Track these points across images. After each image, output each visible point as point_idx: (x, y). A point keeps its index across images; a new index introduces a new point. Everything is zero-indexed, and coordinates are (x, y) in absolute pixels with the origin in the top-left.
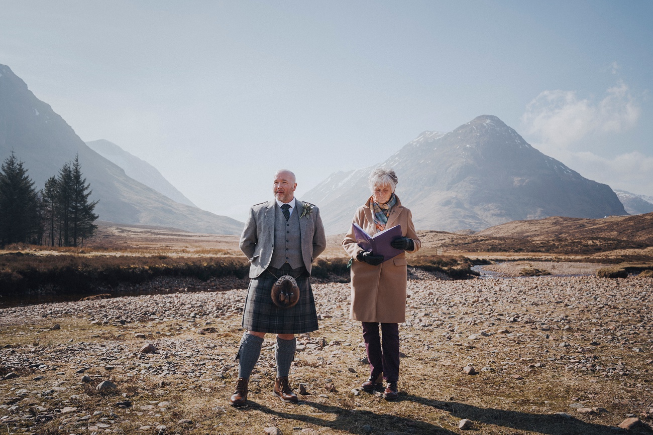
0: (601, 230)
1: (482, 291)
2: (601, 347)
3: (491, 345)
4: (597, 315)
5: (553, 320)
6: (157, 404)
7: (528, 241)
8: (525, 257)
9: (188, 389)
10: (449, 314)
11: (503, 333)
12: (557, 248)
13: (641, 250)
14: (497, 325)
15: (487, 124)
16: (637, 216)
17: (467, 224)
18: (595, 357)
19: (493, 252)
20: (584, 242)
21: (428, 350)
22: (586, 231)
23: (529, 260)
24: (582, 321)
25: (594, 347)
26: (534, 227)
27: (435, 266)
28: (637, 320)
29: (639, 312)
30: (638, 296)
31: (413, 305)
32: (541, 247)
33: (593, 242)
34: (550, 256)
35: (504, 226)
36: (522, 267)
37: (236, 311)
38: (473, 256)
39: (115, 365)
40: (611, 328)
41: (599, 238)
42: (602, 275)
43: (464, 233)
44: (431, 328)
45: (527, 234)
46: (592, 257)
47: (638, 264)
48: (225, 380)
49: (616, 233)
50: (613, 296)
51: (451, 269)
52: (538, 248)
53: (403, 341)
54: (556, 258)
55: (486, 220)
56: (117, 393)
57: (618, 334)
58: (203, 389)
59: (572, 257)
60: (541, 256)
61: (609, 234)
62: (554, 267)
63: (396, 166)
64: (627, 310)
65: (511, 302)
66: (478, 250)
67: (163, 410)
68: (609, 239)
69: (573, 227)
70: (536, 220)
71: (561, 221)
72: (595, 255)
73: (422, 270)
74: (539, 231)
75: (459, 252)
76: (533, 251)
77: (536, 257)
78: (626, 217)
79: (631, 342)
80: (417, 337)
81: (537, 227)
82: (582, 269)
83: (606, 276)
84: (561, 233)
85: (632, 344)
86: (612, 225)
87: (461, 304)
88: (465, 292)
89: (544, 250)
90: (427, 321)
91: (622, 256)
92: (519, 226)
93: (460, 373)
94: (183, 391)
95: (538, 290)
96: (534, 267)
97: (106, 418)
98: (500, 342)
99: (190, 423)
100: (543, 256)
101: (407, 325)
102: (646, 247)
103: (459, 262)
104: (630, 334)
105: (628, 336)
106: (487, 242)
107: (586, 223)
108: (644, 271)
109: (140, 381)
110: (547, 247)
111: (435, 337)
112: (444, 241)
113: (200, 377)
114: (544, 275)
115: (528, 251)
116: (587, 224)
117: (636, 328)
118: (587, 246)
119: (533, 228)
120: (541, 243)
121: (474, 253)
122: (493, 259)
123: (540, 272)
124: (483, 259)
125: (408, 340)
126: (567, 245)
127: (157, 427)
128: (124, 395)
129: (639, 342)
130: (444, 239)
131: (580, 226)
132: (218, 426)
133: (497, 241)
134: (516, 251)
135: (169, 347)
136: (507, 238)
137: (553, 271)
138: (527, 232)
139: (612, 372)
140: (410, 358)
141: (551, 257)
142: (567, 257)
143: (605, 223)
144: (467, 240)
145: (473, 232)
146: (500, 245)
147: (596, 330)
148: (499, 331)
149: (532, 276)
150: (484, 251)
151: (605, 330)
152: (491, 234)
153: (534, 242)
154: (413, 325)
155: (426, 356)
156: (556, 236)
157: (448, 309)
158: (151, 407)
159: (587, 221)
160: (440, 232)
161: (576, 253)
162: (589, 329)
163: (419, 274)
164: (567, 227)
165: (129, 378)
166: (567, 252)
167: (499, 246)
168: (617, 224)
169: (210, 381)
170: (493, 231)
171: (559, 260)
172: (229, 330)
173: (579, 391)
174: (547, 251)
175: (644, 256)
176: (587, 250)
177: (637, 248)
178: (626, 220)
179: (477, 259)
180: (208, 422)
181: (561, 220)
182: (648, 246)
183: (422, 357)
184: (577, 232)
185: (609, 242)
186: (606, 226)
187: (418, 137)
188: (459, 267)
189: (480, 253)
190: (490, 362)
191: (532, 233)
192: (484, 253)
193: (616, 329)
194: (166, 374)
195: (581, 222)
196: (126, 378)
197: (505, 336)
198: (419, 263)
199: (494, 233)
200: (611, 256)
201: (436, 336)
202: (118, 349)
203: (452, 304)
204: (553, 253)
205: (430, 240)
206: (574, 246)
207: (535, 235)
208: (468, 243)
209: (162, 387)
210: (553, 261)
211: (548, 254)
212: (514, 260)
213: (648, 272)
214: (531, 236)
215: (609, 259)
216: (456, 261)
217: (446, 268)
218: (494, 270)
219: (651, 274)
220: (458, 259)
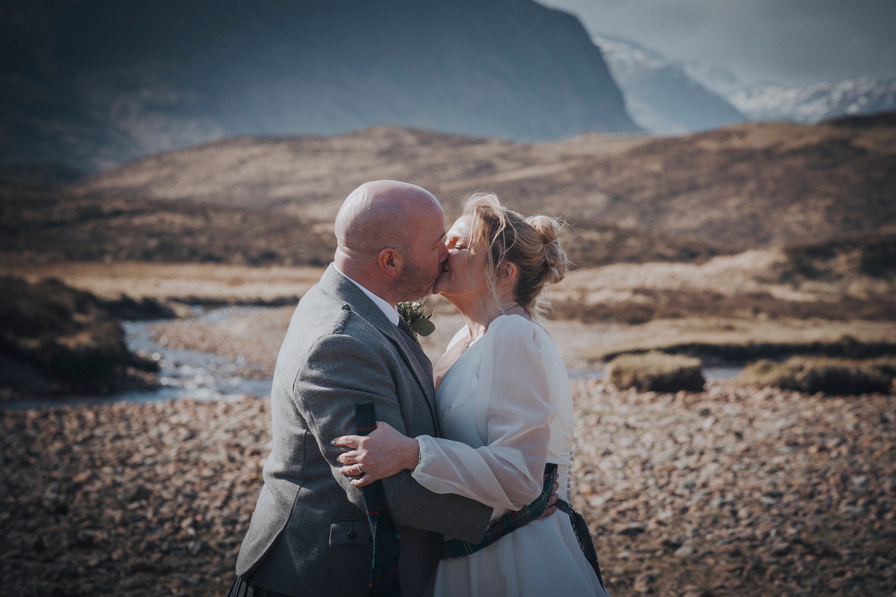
0: (552, 185)
7: (295, 223)
13: (691, 269)
16: (675, 140)
19: (167, 262)
26: (310, 163)
35: (197, 154)
38: (100, 284)
42: (626, 379)
47: (709, 329)
49: (602, 198)
61: (580, 201)
66: (106, 254)
68: (586, 225)
69: (451, 172)
70: (316, 139)
71: (410, 146)
75: (34, 263)
78: (639, 141)
83: (638, 385)
86: (589, 171)
91: (636, 291)
92: (254, 157)
102: (706, 260)
103: (77, 317)
106: (138, 220)
107: (499, 154)
115: (297, 264)
116: (501, 162)
121: (97, 268)
122: (180, 294)
124: (143, 298)
131: (477, 170)
133: (178, 218)
134: (255, 263)
136: (218, 209)
138: (282, 184)
143: (565, 158)
145: (75, 178)
146: (189, 232)
150: (131, 258)
152: (146, 187)
153: (314, 229)
159: (502, 150)
164: (431, 169)
167: (188, 240)
168: (607, 165)
170: (153, 175)
175: (707, 293)
177: (679, 260)
178: (636, 153)
181: (412, 140)
182: (712, 253)
184: (467, 190)
185: (587, 235)
186: (571, 170)
188: (84, 339)
189: (118, 268)
191: (297, 189)
192: (132, 267)
195: (480, 152)
199: (157, 183)
200: (599, 289)
212: (260, 303)
213: (765, 369)
214: (301, 201)
215: (601, 306)
216: (64, 313)
217: (33, 344)
218: (204, 345)
219: (778, 371)
220: (68, 301)
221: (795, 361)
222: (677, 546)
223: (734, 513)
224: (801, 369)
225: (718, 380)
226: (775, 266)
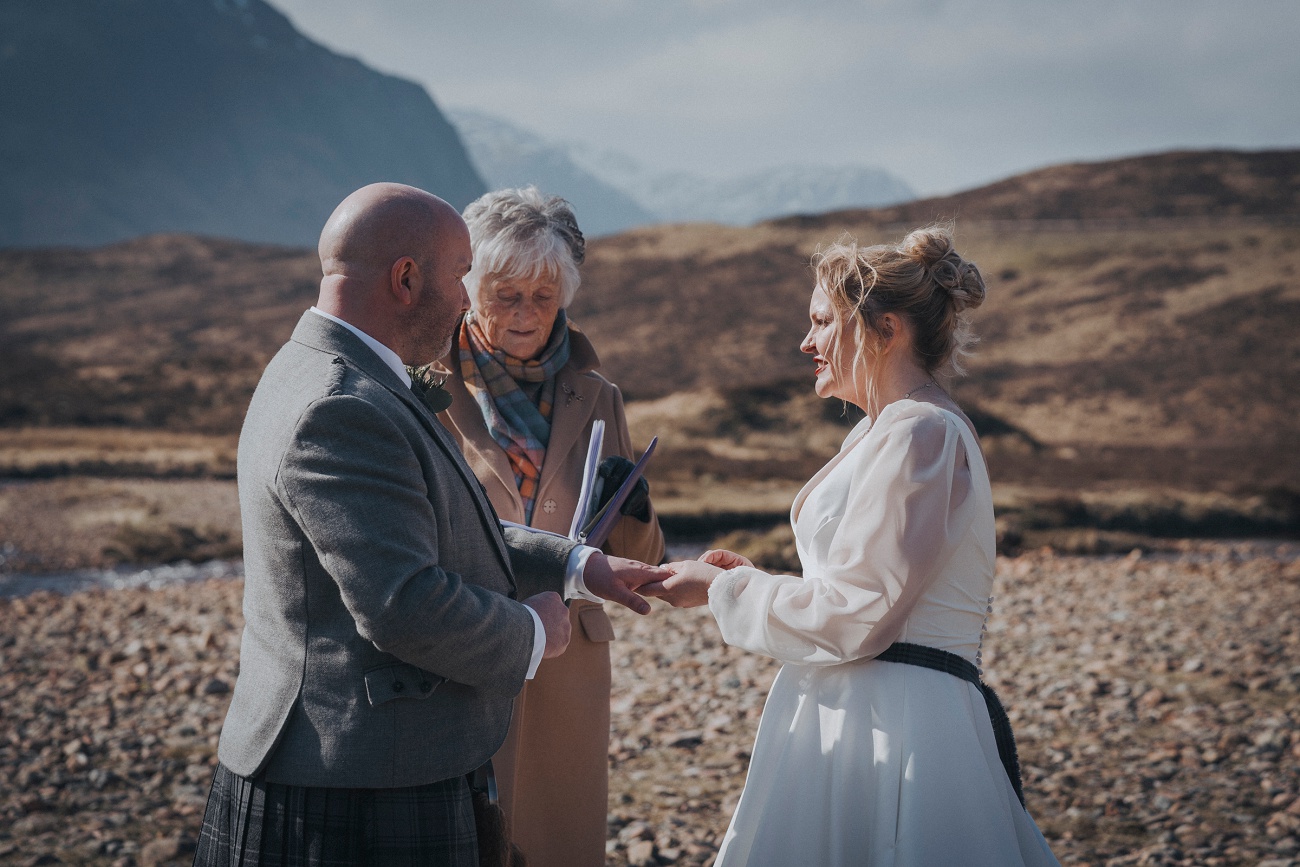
8: (71, 456)
12: (208, 404)
23: (97, 470)
26: (64, 286)
32: (126, 396)
34: (187, 449)
36: (103, 518)
52: (114, 403)
54: (222, 460)
60: (143, 449)
69: (258, 295)
70: (72, 252)
71: (202, 260)
74: (91, 308)
76: (84, 421)
77: (119, 457)
81: (81, 288)
84: (204, 324)
89: (141, 413)
96: (169, 518)
100: (154, 449)
108: (726, 534)
114: (227, 556)
115: (58, 420)
120: (126, 378)
123: (201, 541)
141: (194, 457)
149: (172, 562)
153: (82, 373)
156: (179, 336)
174: (157, 420)
181: (202, 252)
195: (299, 266)
204: (194, 431)
207: (75, 332)
210: (218, 480)
211: (167, 438)
212: (18, 475)
213: (742, 544)
219: (759, 546)
221: (781, 532)
226: (710, 413)
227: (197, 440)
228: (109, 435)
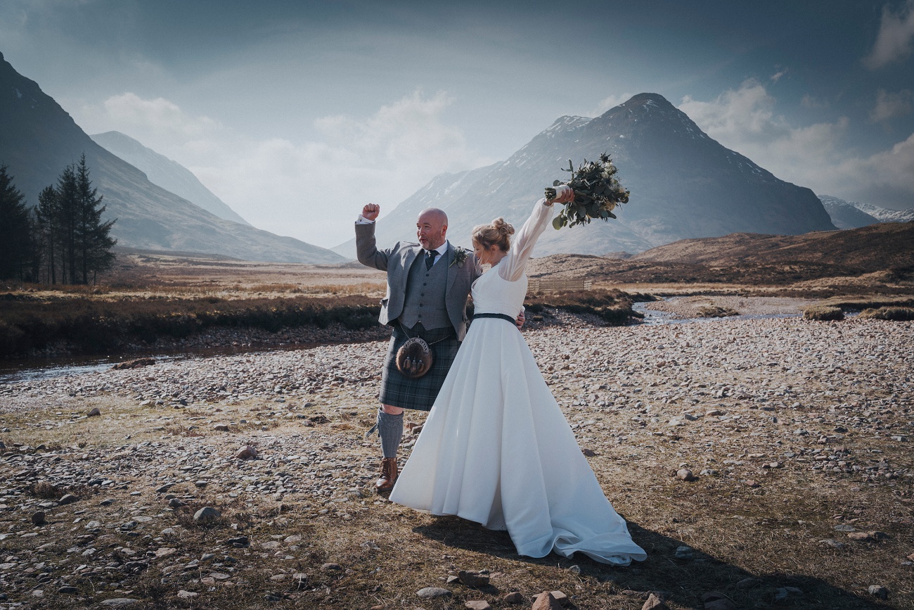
0: (801, 250)
1: (663, 348)
2: (851, 435)
3: (702, 434)
4: (829, 384)
5: (773, 394)
6: (283, 539)
7: (704, 267)
8: (702, 290)
9: (319, 515)
10: (632, 385)
11: (713, 414)
12: (743, 276)
13: (854, 278)
14: (703, 403)
15: (648, 106)
16: (849, 232)
17: (619, 244)
18: (846, 451)
19: (657, 283)
20: (779, 268)
21: (620, 443)
22: (781, 253)
23: (706, 293)
24: (812, 394)
25: (841, 435)
26: (711, 247)
27: (584, 306)
28: (884, 390)
29: (883, 379)
30: (873, 353)
31: (577, 371)
32: (722, 275)
33: (791, 268)
34: (734, 287)
35: (670, 246)
36: (700, 305)
37: (336, 382)
38: (631, 290)
39: (208, 478)
40: (854, 404)
41: (799, 262)
42: (811, 316)
43: (617, 258)
44: (614, 408)
45: (700, 257)
46: (790, 289)
47: (854, 299)
48: (365, 499)
49: (820, 254)
50: (840, 352)
51: (606, 309)
52: (718, 276)
53: (582, 430)
54: (742, 290)
55: (646, 238)
56: (225, 524)
57: (866, 414)
58: (339, 514)
59: (763, 289)
60: (722, 288)
61: (811, 256)
62: (742, 304)
63: (524, 164)
64: (867, 376)
65: (708, 364)
66: (637, 280)
67: (294, 548)
68: (813, 264)
69: (762, 248)
70: (714, 239)
71: (747, 239)
72: (793, 286)
73: (567, 312)
74: (718, 253)
75: (612, 284)
76: (710, 281)
77: (716, 290)
78: (834, 232)
79: (887, 425)
80: (601, 424)
81: (715, 248)
82: (779, 307)
83: (816, 318)
84: (748, 256)
85: (888, 428)
86: (815, 244)
87: (643, 370)
88: (640, 349)
89: (725, 279)
90: (606, 397)
91: (830, 287)
92: (691, 246)
93: (673, 479)
94: (312, 518)
95: (737, 345)
96: (716, 305)
97: (221, 564)
98: (713, 430)
99: (337, 568)
100: (725, 288)
101: (580, 404)
102: (861, 275)
103: (616, 300)
104: (882, 414)
105: (880, 416)
106: (648, 269)
107: (780, 241)
108: (866, 309)
109: (250, 505)
110: (729, 276)
111: (624, 424)
112: (590, 269)
113: (330, 495)
114: (730, 315)
115: (703, 282)
116: (781, 243)
117: (887, 404)
118: (783, 273)
119: (710, 249)
120: (722, 270)
121: (632, 285)
122: (659, 293)
123: (725, 311)
124: (646, 294)
125: (589, 427)
126: (756, 272)
127: (294, 576)
128: (235, 526)
129: (896, 426)
130: (591, 266)
131: (773, 246)
132: (376, 572)
133: (662, 268)
134: (688, 282)
135: (273, 448)
136: (676, 264)
137: (742, 310)
138: (701, 255)
139: (875, 474)
140: (601, 457)
141: (735, 290)
142: (757, 289)
143: (806, 241)
144: (621, 267)
145: (629, 256)
146: (666, 272)
147: (835, 408)
148: (708, 412)
149: (714, 317)
150: (645, 281)
151: (847, 408)
152: (654, 258)
153: (711, 269)
154: (589, 405)
155: (621, 454)
156: (740, 259)
157: (628, 378)
158: (276, 544)
159: (782, 238)
160: (585, 257)
161: (769, 283)
162: (825, 407)
163: (564, 317)
164: (755, 247)
165: (233, 499)
166: (757, 282)
167: (665, 275)
168: (823, 242)
169: (345, 502)
170: (655, 254)
171: (747, 294)
172: (339, 415)
173: (840, 504)
174: (729, 281)
175: (859, 286)
176: (782, 279)
177: (850, 275)
178: (833, 237)
179: (638, 293)
180: (361, 567)
181: (747, 237)
182: (863, 272)
183: (615, 455)
184: (769, 253)
185: (812, 267)
186: (807, 245)
187: (554, 124)
188: (617, 307)
189: (640, 285)
190: (708, 460)
191: (707, 256)
192: (645, 285)
193: (860, 405)
194: (283, 492)
195: (773, 240)
196: (229, 500)
197: (717, 420)
198: (563, 302)
199: (657, 256)
200: (816, 287)
201: (626, 422)
202: (204, 454)
203: (630, 369)
204: (738, 283)
205: (572, 267)
206: (765, 273)
207: (712, 259)
208: (624, 271)
209: (282, 513)
210: (739, 295)
211: (731, 285)
212: (687, 295)
213: (870, 311)
214: (707, 260)
215: (814, 291)
216: (611, 299)
217: (599, 309)
218: (662, 309)
219: (874, 313)
220: (614, 295)
221: (882, 308)
222: (788, 369)
223: (820, 358)
224: (885, 311)
225: (848, 317)
226: (888, 276)
227: (739, 285)
228: (716, 285)
